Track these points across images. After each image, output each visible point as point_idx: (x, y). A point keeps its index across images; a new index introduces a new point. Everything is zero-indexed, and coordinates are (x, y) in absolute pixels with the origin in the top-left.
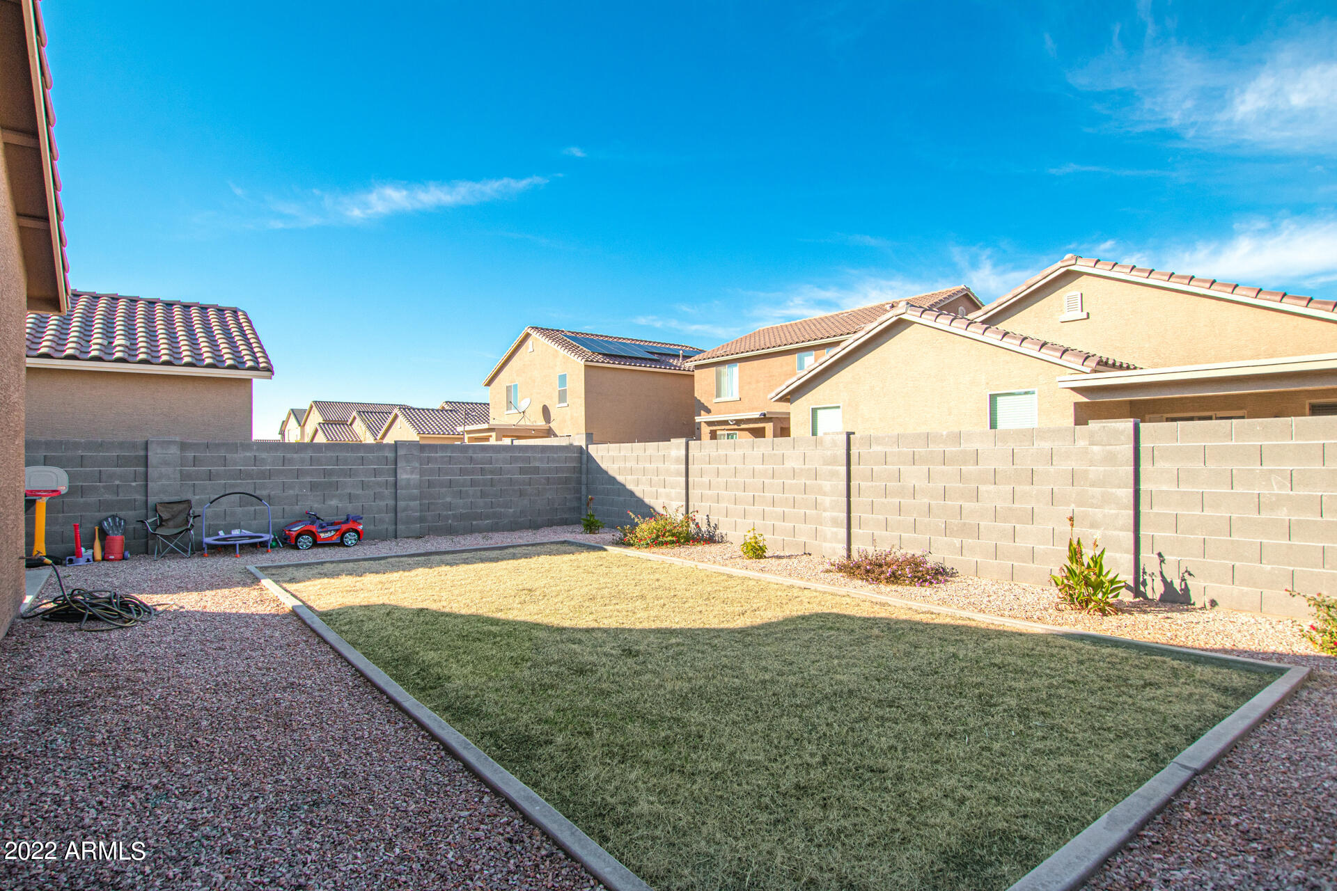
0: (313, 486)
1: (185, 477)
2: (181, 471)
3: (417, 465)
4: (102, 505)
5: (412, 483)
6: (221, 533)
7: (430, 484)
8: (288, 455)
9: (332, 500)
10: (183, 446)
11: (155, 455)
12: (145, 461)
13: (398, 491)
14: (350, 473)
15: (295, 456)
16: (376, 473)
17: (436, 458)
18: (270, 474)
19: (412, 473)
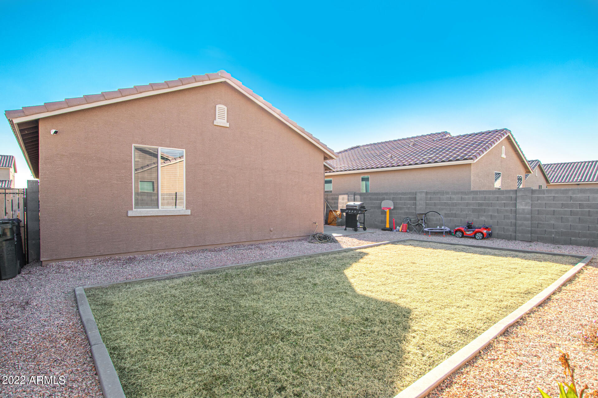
0: (474, 211)
1: (427, 204)
2: (426, 202)
3: (530, 201)
4: (406, 213)
5: (526, 211)
6: (438, 227)
7: (539, 212)
8: (463, 196)
9: (482, 217)
10: (427, 193)
11: (418, 196)
12: (415, 199)
13: (517, 215)
14: (491, 205)
15: (466, 196)
16: (505, 205)
17: (544, 197)
18: (456, 205)
19: (526, 205)
